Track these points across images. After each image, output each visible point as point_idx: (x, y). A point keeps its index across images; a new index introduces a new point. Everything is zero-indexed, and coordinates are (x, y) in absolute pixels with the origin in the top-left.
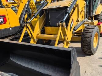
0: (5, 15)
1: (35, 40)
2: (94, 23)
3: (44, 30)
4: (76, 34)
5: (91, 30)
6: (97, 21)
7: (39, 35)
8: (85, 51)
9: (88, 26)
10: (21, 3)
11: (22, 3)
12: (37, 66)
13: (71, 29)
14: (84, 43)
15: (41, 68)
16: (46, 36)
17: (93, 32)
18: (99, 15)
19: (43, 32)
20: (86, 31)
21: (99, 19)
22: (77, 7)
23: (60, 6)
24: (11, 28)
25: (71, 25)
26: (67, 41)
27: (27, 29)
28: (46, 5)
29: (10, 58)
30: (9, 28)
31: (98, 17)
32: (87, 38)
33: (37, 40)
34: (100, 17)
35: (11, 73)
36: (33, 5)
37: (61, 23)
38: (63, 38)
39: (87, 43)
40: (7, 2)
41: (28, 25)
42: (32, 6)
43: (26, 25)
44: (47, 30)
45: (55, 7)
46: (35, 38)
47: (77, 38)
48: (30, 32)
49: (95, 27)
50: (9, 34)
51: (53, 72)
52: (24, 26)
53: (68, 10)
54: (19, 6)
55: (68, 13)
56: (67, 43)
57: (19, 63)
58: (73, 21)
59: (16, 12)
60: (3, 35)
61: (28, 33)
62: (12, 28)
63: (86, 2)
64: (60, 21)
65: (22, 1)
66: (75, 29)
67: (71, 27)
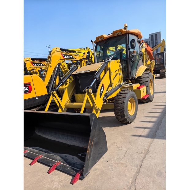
0: (30, 83)
1: (63, 110)
2: (132, 87)
4: (111, 101)
5: (124, 95)
6: (139, 84)
7: (67, 104)
8: (119, 119)
9: (122, 91)
10: (49, 67)
11: (51, 67)
13: (101, 95)
14: (117, 110)
15: (68, 139)
16: (75, 104)
17: (125, 97)
18: (141, 77)
19: (73, 100)
20: (119, 97)
21: (141, 82)
22: (108, 71)
23: (89, 71)
24: (36, 97)
25: (100, 91)
27: (54, 97)
29: (36, 132)
30: (35, 98)
31: (140, 80)
32: (120, 104)
33: (66, 110)
34: (142, 79)
35: (35, 147)
36: (66, 68)
37: (87, 89)
38: (92, 105)
39: (120, 110)
41: (55, 93)
42: (64, 69)
43: (53, 93)
45: (84, 72)
46: (63, 108)
47: (111, 105)
48: (58, 102)
49: (129, 92)
50: (34, 104)
51: (80, 143)
52: (51, 94)
53: (96, 75)
54: (47, 71)
55: (95, 78)
56: (97, 110)
57: (45, 136)
58: (103, 86)
60: (28, 106)
61: (55, 103)
62: (38, 97)
63: (120, 64)
64: (86, 88)
65: (51, 65)
66: (108, 95)
67: (101, 93)
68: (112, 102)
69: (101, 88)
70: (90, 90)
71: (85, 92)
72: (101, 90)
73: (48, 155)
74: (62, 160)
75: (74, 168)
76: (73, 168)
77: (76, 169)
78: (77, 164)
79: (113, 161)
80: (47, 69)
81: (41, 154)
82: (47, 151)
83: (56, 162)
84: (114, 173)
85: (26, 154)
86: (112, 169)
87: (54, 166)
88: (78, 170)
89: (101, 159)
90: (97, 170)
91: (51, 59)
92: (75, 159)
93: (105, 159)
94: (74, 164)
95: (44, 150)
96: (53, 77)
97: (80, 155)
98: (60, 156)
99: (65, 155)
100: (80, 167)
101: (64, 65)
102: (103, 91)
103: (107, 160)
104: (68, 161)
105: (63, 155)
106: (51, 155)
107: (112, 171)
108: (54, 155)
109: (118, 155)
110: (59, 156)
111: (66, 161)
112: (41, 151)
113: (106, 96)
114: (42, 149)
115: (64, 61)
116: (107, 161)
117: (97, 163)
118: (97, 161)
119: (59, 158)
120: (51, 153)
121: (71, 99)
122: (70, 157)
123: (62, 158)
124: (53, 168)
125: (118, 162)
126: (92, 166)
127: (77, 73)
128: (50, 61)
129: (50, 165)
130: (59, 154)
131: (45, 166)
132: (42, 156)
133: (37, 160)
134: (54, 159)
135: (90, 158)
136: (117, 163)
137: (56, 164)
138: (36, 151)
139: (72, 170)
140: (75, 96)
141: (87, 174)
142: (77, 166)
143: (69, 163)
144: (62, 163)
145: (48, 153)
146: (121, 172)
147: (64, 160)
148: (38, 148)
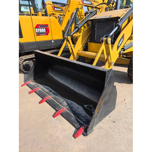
1: (75, 57)
3: (88, 46)
4: (125, 56)
7: (80, 52)
10: (67, 11)
11: (69, 11)
12: (72, 85)
13: (118, 47)
15: (76, 87)
16: (87, 53)
19: (86, 48)
23: (110, 16)
24: (53, 40)
25: (119, 43)
26: (110, 62)
27: (68, 43)
28: (94, 15)
29: (49, 72)
30: (51, 41)
33: (78, 57)
35: (46, 87)
36: (82, 15)
37: (106, 38)
38: (106, 58)
40: (54, 10)
41: (69, 38)
42: (80, 16)
43: (67, 38)
44: (91, 46)
45: (104, 17)
46: (75, 55)
48: (71, 48)
50: (50, 47)
52: (65, 39)
53: (119, 22)
54: (64, 15)
55: (119, 26)
56: (110, 64)
57: (56, 78)
58: (123, 37)
59: (60, 22)
60: (45, 47)
61: (68, 49)
64: (105, 36)
65: (69, 9)
66: (125, 49)
67: (119, 45)
68: (126, 58)
69: (121, 39)
70: (109, 39)
71: (102, 42)
72: (120, 41)
73: (56, 98)
74: (68, 107)
75: (79, 120)
76: (77, 119)
77: (80, 121)
78: (81, 116)
79: (121, 124)
80: (65, 14)
81: (50, 95)
82: (56, 93)
83: (63, 107)
84: (121, 139)
85: (38, 91)
86: (119, 133)
87: (60, 111)
88: (82, 123)
89: (107, 117)
90: (102, 130)
91: (70, 3)
92: (80, 110)
93: (111, 118)
94: (79, 114)
95: (53, 91)
96: (70, 23)
97: (86, 106)
98: (67, 102)
99: (71, 102)
100: (84, 120)
101: (81, 12)
102: (121, 43)
103: (114, 120)
104: (74, 109)
105: (70, 102)
106: (59, 99)
107: (119, 137)
108: (61, 99)
109: (127, 118)
110: (65, 102)
111: (71, 108)
112: (51, 91)
113: (123, 49)
114: (52, 90)
115: (82, 7)
116: (114, 122)
117: (103, 121)
118: (103, 119)
119: (65, 103)
120: (59, 96)
121: (84, 47)
122: (76, 105)
123: (68, 104)
124: (58, 113)
125: (126, 126)
126: (97, 123)
127: (95, 18)
128: (68, 5)
129: (56, 109)
130: (66, 99)
131: (52, 108)
132: (51, 97)
133: (45, 100)
134: (61, 104)
135: (97, 116)
136: (125, 128)
137: (62, 109)
138: (46, 90)
139: (76, 122)
140: (88, 45)
141: (91, 132)
142: (82, 118)
143: (74, 112)
144: (67, 110)
145: (56, 95)
146: (130, 141)
147: (70, 107)
148: (49, 88)
